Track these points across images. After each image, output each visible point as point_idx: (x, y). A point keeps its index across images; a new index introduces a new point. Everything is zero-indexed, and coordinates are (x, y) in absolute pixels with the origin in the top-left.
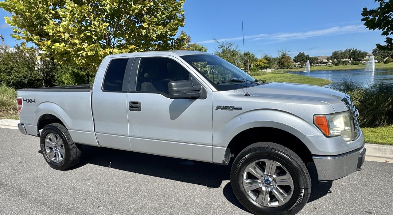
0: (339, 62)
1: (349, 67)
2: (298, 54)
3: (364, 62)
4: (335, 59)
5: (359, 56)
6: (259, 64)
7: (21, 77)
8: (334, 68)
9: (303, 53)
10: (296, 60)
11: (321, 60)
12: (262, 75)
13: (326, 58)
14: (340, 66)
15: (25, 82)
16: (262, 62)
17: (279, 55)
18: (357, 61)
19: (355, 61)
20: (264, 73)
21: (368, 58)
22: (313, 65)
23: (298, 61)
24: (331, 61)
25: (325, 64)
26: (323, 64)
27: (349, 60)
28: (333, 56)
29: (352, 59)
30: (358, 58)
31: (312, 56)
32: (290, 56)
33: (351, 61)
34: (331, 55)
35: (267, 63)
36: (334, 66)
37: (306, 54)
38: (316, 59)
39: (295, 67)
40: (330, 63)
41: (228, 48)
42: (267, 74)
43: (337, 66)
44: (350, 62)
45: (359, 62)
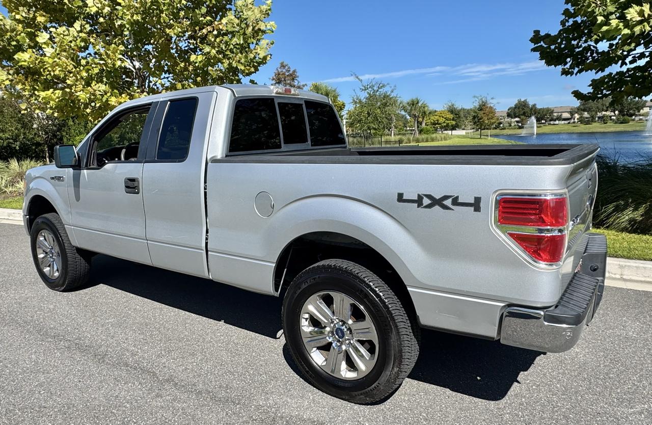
0: (593, 118)
1: (611, 127)
2: (517, 102)
3: (641, 117)
4: (586, 113)
5: (631, 107)
6: (438, 121)
7: (8, 139)
8: (583, 128)
9: (526, 100)
10: (512, 113)
11: (560, 114)
12: (441, 140)
13: (569, 110)
14: (594, 124)
15: (15, 147)
16: (443, 117)
17: (474, 104)
18: (626, 117)
19: (623, 115)
20: (445, 137)
21: (649, 110)
22: (543, 123)
23: (515, 116)
25: (566, 122)
26: (563, 122)
27: (613, 114)
28: (582, 107)
29: (617, 112)
30: (628, 111)
31: (542, 107)
32: (494, 106)
33: (615, 116)
34: (578, 106)
35: (453, 119)
36: (583, 126)
37: (531, 103)
38: (550, 112)
39: (510, 126)
40: (576, 120)
41: (377, 91)
42: (450, 138)
43: (588, 125)
44: (614, 118)
45: (630, 118)
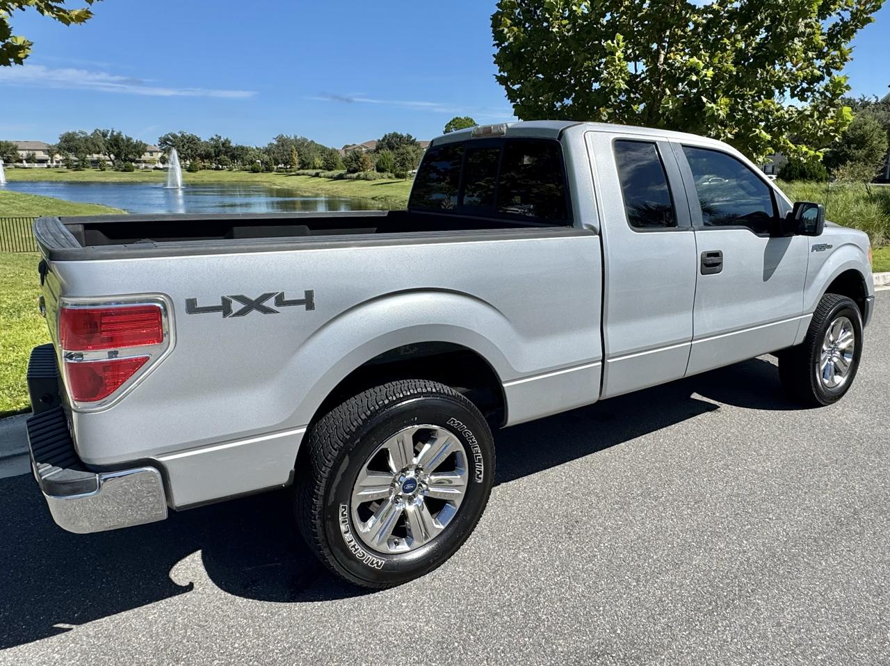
0: (82, 161)
1: (113, 176)
3: (144, 165)
4: (72, 154)
5: (129, 150)
8: (72, 175)
11: (30, 152)
13: (45, 148)
14: (88, 171)
18: (127, 163)
19: (123, 160)
21: (149, 156)
24: (58, 157)
25: (45, 165)
27: (107, 157)
29: (112, 156)
30: (126, 155)
33: (111, 160)
36: (73, 172)
38: (11, 147)
43: (78, 172)
44: (111, 163)
45: (132, 165)
